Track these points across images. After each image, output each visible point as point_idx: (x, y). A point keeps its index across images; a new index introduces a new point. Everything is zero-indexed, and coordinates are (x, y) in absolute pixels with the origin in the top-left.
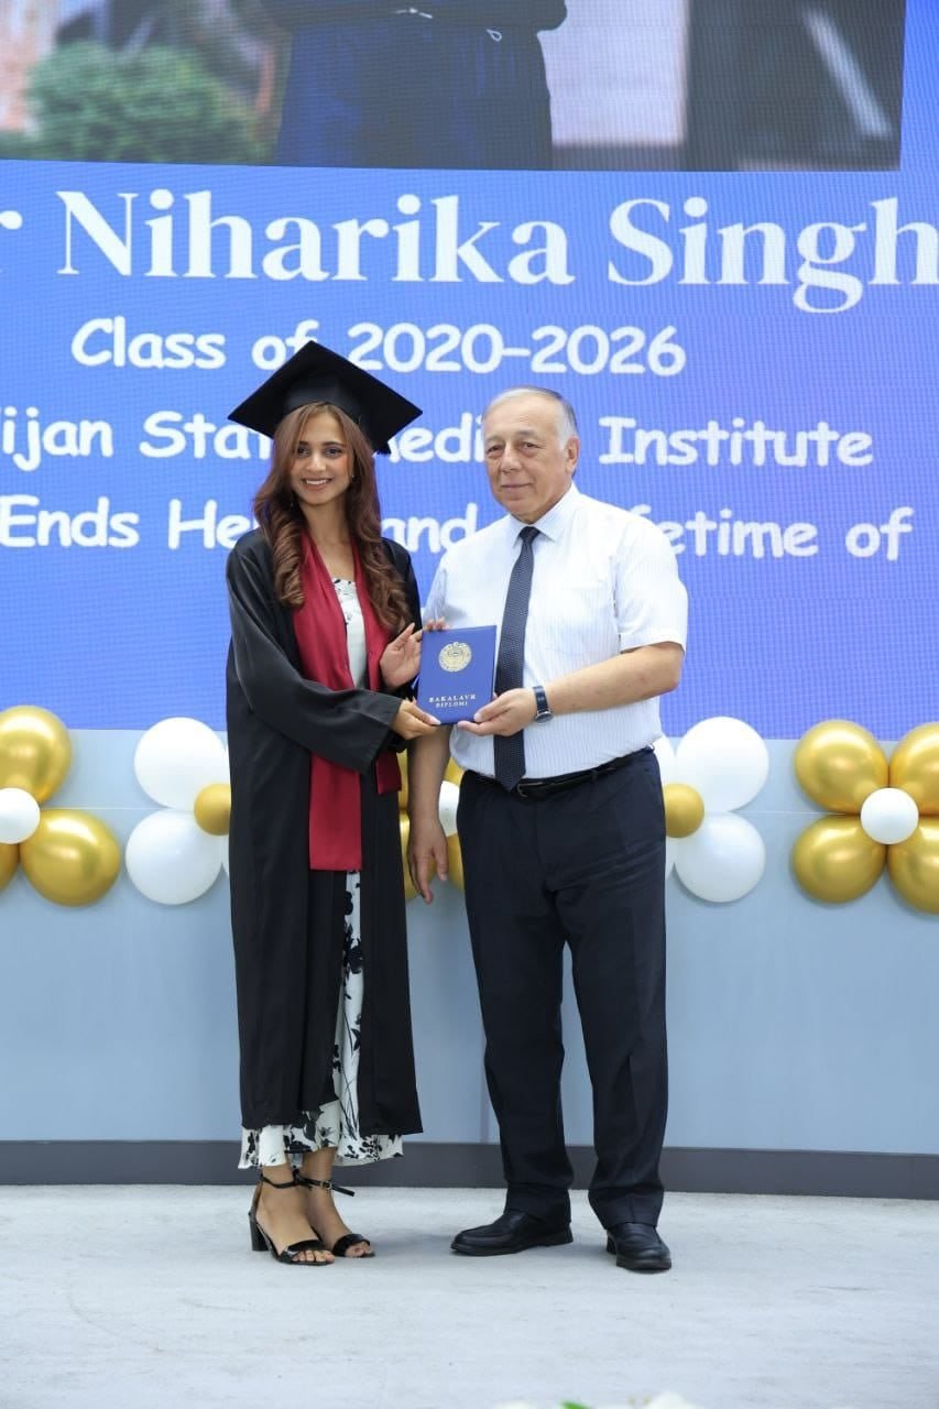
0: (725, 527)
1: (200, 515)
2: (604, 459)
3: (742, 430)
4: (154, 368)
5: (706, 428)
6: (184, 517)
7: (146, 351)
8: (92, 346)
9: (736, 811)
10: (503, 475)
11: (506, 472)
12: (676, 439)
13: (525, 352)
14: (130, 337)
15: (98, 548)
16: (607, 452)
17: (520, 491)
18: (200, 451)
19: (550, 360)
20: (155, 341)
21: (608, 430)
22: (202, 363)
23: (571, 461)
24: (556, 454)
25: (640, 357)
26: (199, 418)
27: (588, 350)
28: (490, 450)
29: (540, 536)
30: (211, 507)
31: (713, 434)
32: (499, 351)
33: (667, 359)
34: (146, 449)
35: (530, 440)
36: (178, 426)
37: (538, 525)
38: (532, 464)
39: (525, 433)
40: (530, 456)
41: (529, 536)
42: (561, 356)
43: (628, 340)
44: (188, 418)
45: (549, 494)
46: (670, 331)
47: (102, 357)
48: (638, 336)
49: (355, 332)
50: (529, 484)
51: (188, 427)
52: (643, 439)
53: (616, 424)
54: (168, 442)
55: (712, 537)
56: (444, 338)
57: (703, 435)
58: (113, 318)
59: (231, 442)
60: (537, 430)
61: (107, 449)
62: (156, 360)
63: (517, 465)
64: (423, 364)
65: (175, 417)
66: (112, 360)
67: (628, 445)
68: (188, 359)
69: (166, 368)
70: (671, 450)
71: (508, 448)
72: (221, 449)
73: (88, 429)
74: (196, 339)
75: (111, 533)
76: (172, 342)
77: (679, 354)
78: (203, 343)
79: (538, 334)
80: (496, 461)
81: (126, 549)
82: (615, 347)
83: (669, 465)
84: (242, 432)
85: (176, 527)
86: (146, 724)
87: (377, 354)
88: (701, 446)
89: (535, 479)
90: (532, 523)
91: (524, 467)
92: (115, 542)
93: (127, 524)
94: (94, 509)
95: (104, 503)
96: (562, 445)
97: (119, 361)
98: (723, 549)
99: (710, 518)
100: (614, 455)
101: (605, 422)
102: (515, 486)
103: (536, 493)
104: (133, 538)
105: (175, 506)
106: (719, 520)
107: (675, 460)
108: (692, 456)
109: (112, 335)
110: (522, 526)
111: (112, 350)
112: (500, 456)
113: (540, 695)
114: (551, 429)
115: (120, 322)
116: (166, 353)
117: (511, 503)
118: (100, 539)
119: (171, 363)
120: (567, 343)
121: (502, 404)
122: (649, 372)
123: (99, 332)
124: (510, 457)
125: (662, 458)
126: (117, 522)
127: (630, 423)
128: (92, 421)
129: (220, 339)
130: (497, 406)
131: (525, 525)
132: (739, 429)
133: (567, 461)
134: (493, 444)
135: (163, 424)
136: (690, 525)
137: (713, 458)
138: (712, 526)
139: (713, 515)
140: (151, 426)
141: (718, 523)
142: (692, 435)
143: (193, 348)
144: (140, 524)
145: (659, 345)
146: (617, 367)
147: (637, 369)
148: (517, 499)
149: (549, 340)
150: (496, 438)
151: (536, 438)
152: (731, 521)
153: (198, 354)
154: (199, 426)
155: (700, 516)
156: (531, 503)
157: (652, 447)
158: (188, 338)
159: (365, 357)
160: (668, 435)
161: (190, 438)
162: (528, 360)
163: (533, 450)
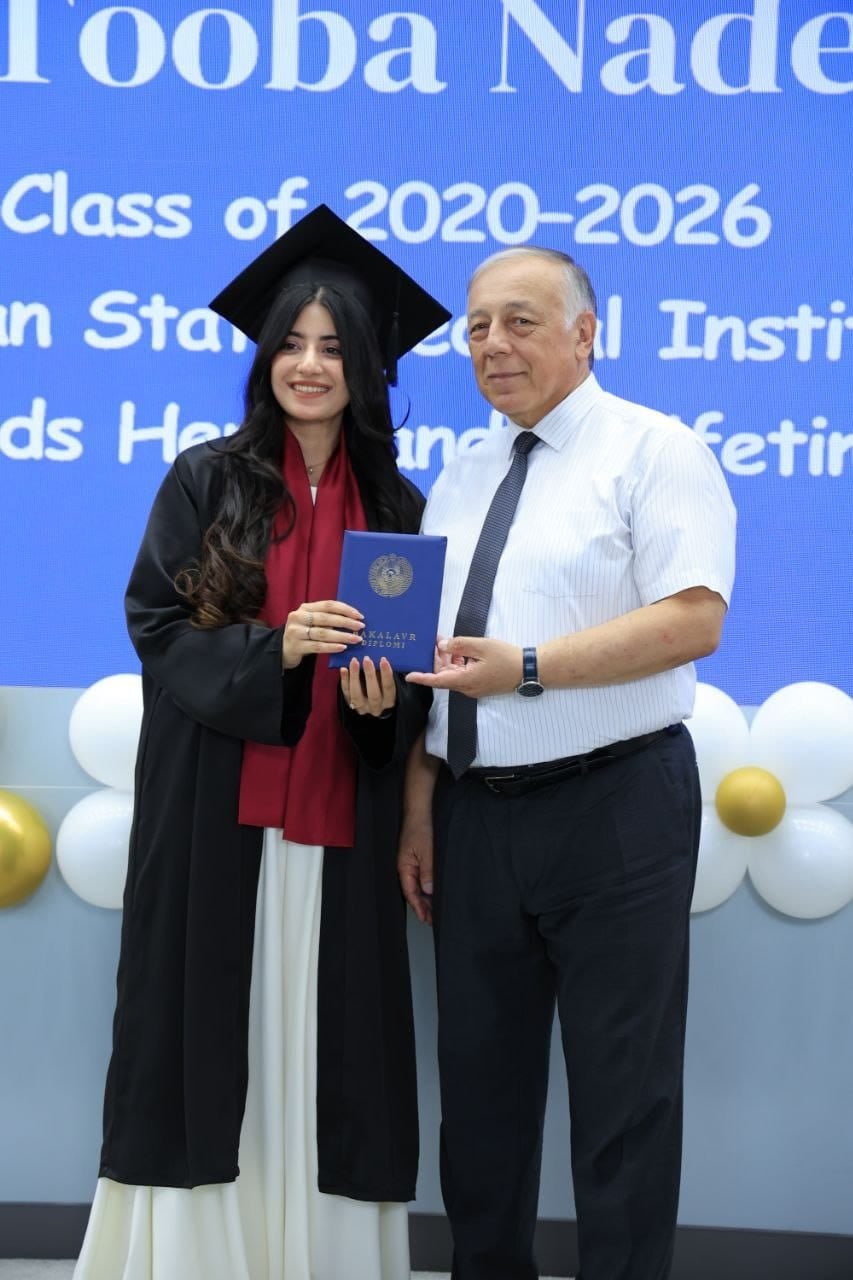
0: (818, 440)
1: (159, 422)
2: (665, 354)
3: (843, 316)
4: (103, 238)
5: (796, 314)
6: (139, 423)
7: (92, 216)
8: (25, 210)
9: (829, 803)
10: (488, 361)
11: (492, 358)
12: (757, 328)
13: (566, 218)
14: (72, 199)
15: (31, 461)
16: (668, 343)
17: (512, 380)
18: (158, 342)
19: (598, 227)
20: (104, 202)
21: (670, 316)
22: (163, 232)
23: (583, 344)
24: (559, 331)
25: (714, 224)
26: (158, 300)
27: (647, 215)
28: (473, 330)
29: (540, 445)
30: (172, 411)
31: (805, 321)
32: (533, 216)
33: (747, 227)
34: (92, 338)
35: (525, 315)
36: (132, 310)
37: (537, 431)
38: (525, 345)
39: (517, 306)
40: (523, 335)
41: (526, 446)
42: (612, 223)
43: (697, 202)
44: (145, 300)
45: (550, 388)
46: (752, 190)
47: (39, 223)
48: (712, 197)
49: (353, 192)
50: (523, 373)
51: (144, 311)
52: (714, 327)
53: (680, 309)
54: (118, 330)
55: (801, 453)
56: (464, 200)
57: (791, 322)
58: (52, 175)
59: (198, 331)
60: (532, 300)
61: (44, 338)
62: (106, 227)
63: (505, 347)
64: (439, 232)
65: (129, 298)
66: (50, 227)
67: (696, 335)
68: (145, 226)
69: (118, 237)
70: (751, 342)
71: (495, 325)
72: (185, 340)
73: (21, 312)
74: (155, 201)
75: (48, 442)
76: (126, 204)
77: (763, 219)
78: (164, 206)
79: (583, 196)
80: (479, 344)
81: (66, 464)
82: (681, 211)
83: (748, 361)
84: (212, 319)
85: (129, 436)
86: (87, 682)
87: (381, 220)
88: (789, 337)
89: (531, 368)
90: (531, 427)
91: (515, 351)
92: (54, 454)
93: (68, 432)
94: (27, 412)
95: (39, 405)
96: (569, 322)
97: (60, 228)
98: (815, 468)
99: (798, 429)
100: (678, 348)
101: (666, 306)
102: (504, 376)
103: (532, 383)
104: (74, 450)
105: (128, 410)
106: (811, 431)
107: (756, 355)
108: (777, 349)
109: (51, 195)
110: (517, 431)
111: (50, 213)
112: (486, 336)
113: (530, 660)
114: (553, 300)
115: (61, 177)
116: (118, 218)
117: (500, 399)
118: (34, 450)
119: (125, 231)
120: (620, 206)
121: (491, 268)
122: (724, 242)
123: (35, 191)
124: (496, 338)
125: (739, 352)
126: (55, 429)
127: (699, 307)
128: (26, 303)
129: (184, 201)
130: (485, 271)
131: (522, 430)
132: (837, 315)
133: (579, 343)
134: (477, 321)
135: (114, 307)
136: (773, 438)
137: (804, 353)
138: (802, 438)
139: (802, 425)
140: (98, 309)
141: (810, 436)
142: (777, 323)
143: (151, 212)
144: (84, 431)
145: (738, 209)
146: (683, 237)
147: (709, 238)
148: (507, 392)
149: (598, 202)
150: (479, 313)
151: (532, 311)
152: (826, 433)
153: (158, 220)
154: (158, 310)
155: (787, 426)
156: (529, 399)
157: (726, 339)
158: (146, 200)
159: (366, 224)
160: (747, 323)
161: (146, 324)
162: (570, 228)
163: (526, 328)
